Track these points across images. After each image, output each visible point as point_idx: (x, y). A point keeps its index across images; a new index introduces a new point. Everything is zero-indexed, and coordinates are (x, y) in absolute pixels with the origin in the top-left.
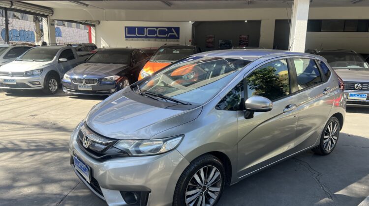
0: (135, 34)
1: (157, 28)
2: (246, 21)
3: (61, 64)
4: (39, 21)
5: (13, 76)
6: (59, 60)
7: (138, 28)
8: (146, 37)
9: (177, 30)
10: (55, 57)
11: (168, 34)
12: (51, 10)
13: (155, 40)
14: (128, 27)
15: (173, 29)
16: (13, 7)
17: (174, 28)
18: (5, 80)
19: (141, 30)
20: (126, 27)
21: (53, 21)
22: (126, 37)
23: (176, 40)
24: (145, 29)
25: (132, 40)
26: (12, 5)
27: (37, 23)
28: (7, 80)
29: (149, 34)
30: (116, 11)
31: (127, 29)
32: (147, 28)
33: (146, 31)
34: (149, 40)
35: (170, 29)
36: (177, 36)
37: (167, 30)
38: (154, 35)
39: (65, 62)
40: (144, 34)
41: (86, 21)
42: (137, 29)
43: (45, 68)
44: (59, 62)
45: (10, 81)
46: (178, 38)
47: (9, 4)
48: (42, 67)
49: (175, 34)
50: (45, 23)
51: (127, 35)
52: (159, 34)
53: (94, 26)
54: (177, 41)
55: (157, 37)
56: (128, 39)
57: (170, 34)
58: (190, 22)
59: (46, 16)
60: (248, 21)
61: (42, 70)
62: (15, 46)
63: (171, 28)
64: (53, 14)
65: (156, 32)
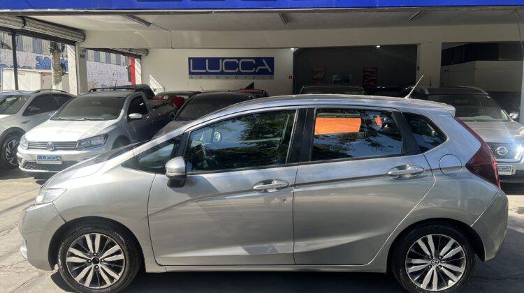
0: (205, 69)
1: (239, 59)
2: (378, 47)
3: (131, 123)
4: (59, 51)
5: (55, 150)
6: (128, 116)
7: (210, 59)
8: (222, 73)
9: (271, 61)
10: (123, 111)
11: (256, 69)
12: (81, 33)
13: (237, 78)
14: (193, 58)
15: (264, 61)
16: (27, 28)
17: (267, 59)
18: (40, 157)
19: (214, 62)
20: (190, 59)
21: (85, 50)
22: (191, 73)
23: (269, 76)
24: (221, 61)
25: (201, 78)
26: (25, 24)
27: (56, 55)
28: (45, 157)
29: (226, 69)
30: (185, 34)
31: (191, 61)
32: (223, 59)
33: (222, 65)
34: (227, 78)
35: (259, 61)
36: (270, 71)
37: (254, 62)
38: (235, 69)
39: (139, 119)
40: (219, 69)
41: (130, 50)
42: (207, 61)
43: (110, 132)
44: (129, 120)
45: (50, 157)
46: (272, 73)
47: (20, 22)
48: (105, 132)
49: (267, 67)
50: (70, 54)
51: (192, 71)
52: (242, 69)
53: (139, 57)
54: (271, 78)
55: (239, 73)
56: (193, 76)
57: (259, 68)
58: (292, 49)
59: (72, 43)
60: (381, 46)
61: (106, 136)
62: (39, 94)
63: (261, 59)
64: (84, 39)
65: (237, 66)
